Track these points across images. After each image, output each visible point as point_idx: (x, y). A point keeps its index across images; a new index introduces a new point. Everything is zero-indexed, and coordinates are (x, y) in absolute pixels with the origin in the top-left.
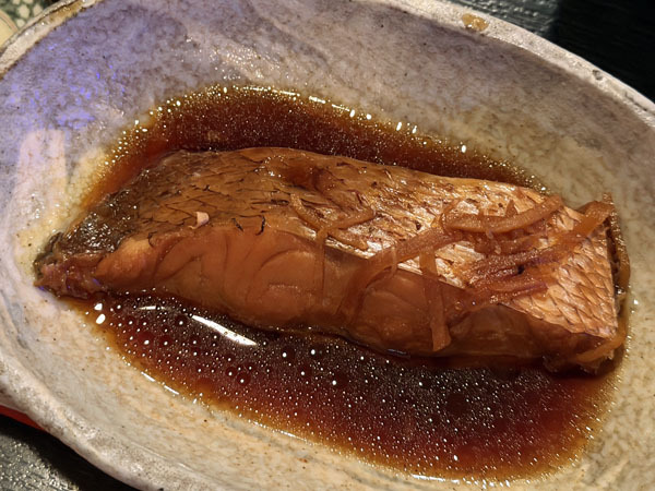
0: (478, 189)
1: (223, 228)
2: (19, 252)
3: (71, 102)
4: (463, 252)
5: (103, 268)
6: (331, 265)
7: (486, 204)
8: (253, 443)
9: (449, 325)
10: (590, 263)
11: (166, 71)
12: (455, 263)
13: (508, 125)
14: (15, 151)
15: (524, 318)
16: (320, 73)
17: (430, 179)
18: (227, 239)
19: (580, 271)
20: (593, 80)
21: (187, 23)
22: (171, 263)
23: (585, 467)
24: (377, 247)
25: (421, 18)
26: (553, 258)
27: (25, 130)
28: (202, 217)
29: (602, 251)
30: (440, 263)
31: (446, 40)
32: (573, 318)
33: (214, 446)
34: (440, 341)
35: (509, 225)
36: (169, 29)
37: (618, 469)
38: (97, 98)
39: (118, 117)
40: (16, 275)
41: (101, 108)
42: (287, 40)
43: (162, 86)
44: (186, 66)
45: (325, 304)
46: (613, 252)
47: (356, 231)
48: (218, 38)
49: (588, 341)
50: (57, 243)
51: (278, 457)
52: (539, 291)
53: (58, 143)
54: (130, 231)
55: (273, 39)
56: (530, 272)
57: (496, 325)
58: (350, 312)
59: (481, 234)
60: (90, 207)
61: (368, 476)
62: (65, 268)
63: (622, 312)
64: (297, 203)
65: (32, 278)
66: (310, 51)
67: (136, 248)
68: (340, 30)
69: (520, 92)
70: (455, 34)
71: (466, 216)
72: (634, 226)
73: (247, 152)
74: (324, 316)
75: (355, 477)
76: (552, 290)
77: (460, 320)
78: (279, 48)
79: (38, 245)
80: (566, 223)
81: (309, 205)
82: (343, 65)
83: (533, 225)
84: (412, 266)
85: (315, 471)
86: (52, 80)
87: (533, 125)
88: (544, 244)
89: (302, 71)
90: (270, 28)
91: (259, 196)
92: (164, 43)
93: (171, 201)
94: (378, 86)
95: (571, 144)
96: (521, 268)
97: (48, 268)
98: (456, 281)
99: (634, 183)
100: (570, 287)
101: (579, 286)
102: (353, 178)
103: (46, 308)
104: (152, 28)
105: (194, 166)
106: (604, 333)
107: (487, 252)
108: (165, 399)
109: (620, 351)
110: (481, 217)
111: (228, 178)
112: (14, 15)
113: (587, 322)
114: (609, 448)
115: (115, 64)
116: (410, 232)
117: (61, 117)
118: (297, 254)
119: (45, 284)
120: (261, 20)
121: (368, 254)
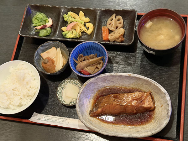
0: (135, 94)
1: (108, 105)
2: (87, 113)
3: (87, 95)
4: (135, 101)
5: (97, 113)
6: (121, 106)
7: (136, 95)
8: (118, 128)
9: (135, 109)
10: (149, 99)
11: (97, 88)
12: (134, 103)
13: (137, 84)
14: (83, 102)
15: (143, 107)
16: (114, 83)
17: (129, 94)
18: (109, 106)
19: (148, 100)
20: (144, 78)
21: (98, 82)
22: (104, 110)
23: (154, 121)
24: (125, 103)
25: (124, 76)
26: (145, 99)
27: (84, 100)
28: (106, 105)
29: (150, 97)
30: (133, 104)
31: (127, 77)
32: (148, 105)
33: (114, 129)
34: (135, 112)
35: (139, 97)
36: (96, 83)
37: (157, 120)
38: (90, 93)
39: (93, 95)
40: (88, 116)
41: (91, 94)
42: (109, 81)
43: (97, 90)
44: (99, 87)
45: (122, 111)
46: (152, 97)
47: (122, 102)
48: (102, 83)
49: (151, 107)
50: (91, 111)
51: (121, 128)
52: (144, 103)
53: (87, 100)
54: (98, 108)
55: (108, 81)
56: (142, 102)
57: (140, 108)
58: (125, 111)
59: (136, 99)
60: (93, 106)
61: (131, 128)
62: (93, 114)
63: (154, 103)
64: (116, 101)
65: (89, 116)
66: (112, 81)
67: (99, 110)
68: (115, 79)
69: (137, 81)
70: (128, 76)
71: (134, 98)
72: (153, 93)
73: (109, 95)
74: (122, 112)
75: (130, 128)
76: (145, 103)
77: (136, 109)
78: (109, 82)
79: (89, 112)
80: (145, 95)
81: (117, 100)
82: (116, 82)
83: (142, 96)
84: (130, 104)
85: (125, 129)
86: (85, 93)
87: (139, 84)
88: (143, 98)
89: (112, 84)
90: (107, 80)
91: (111, 101)
92: (96, 85)
93: (102, 103)
94: (121, 83)
95: (144, 85)
96: (141, 102)
97: (91, 115)
98: (135, 105)
99: (152, 88)
100: (147, 102)
101: (148, 102)
102: (121, 96)
103: (92, 119)
104: (94, 84)
105: (103, 98)
106: (152, 106)
107: (137, 101)
108: (107, 125)
109: (155, 107)
110: (136, 97)
111: (107, 99)
112: (77, 85)
113: (150, 105)
114: (156, 118)
115: (91, 89)
116: (128, 101)
117: (87, 97)
118: (117, 106)
119: (91, 116)
120: (106, 80)
121: (125, 104)
